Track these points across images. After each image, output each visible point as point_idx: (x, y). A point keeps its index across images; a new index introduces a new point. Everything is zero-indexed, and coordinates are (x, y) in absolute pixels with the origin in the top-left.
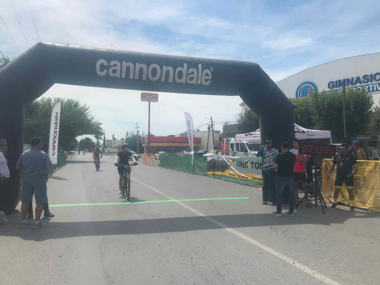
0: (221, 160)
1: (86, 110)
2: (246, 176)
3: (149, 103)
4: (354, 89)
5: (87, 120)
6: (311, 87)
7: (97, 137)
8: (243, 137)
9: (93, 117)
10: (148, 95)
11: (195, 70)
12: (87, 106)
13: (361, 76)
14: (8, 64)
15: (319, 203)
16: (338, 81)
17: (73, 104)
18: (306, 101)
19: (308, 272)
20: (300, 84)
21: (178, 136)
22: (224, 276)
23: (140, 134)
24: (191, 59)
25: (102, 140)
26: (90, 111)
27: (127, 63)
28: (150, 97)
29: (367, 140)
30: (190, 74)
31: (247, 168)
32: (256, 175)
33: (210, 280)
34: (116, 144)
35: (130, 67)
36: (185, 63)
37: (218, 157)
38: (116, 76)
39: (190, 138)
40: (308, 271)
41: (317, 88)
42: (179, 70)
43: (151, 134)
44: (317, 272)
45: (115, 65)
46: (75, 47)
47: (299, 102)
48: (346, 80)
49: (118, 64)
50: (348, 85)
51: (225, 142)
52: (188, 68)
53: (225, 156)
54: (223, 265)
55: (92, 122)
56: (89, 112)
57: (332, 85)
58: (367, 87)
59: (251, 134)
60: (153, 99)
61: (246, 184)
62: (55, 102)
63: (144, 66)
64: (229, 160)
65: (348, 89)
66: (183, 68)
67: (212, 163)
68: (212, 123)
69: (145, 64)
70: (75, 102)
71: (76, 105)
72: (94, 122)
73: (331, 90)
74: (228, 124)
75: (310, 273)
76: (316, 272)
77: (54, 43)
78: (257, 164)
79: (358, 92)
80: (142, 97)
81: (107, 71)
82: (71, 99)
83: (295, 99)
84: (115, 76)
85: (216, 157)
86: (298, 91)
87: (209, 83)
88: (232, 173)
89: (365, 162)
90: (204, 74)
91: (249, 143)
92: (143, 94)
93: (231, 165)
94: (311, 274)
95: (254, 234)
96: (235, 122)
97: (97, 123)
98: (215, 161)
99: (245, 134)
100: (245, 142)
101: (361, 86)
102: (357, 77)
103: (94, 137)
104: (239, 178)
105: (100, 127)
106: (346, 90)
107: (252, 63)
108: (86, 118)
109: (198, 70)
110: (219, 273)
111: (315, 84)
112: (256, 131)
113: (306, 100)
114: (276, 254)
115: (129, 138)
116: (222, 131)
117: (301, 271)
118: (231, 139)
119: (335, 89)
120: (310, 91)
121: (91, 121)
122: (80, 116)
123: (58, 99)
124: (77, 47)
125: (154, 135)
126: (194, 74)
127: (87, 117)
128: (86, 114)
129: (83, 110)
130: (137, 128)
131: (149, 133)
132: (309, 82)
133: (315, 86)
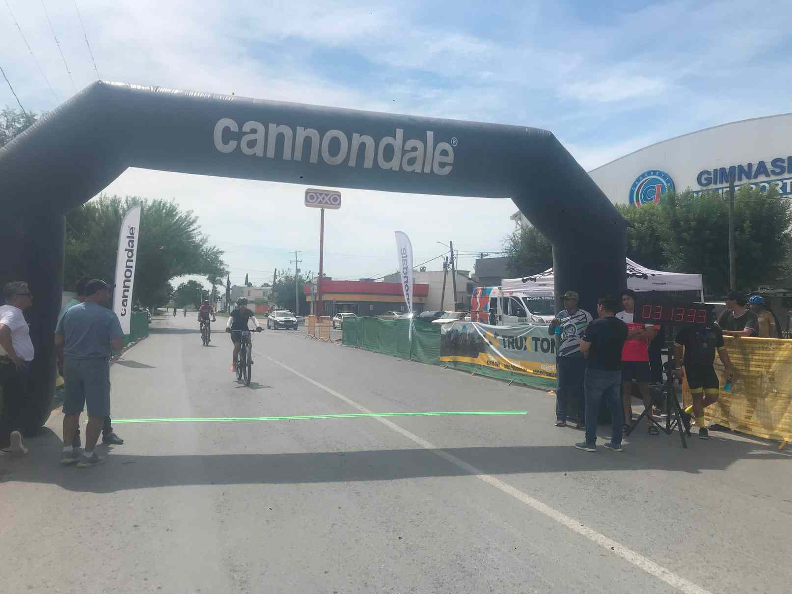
0: (471, 332)
1: (192, 223)
2: (521, 365)
3: (323, 211)
4: (752, 188)
5: (192, 244)
6: (661, 181)
7: (213, 280)
8: (517, 284)
9: (205, 238)
10: (321, 194)
11: (418, 144)
12: (193, 216)
13: (768, 161)
14: (33, 125)
15: (675, 426)
16: (719, 169)
17: (164, 211)
18: (651, 210)
19: (651, 571)
20: (638, 175)
21: (380, 281)
22: (474, 575)
23: (303, 275)
24: (412, 119)
25: (223, 285)
26: (199, 227)
27: (278, 128)
28: (324, 199)
29: (778, 295)
30: (408, 151)
31: (524, 350)
32: (542, 366)
33: (444, 581)
34: (251, 294)
35: (284, 136)
36: (400, 127)
37: (464, 327)
38: (255, 154)
39: (406, 285)
40: (651, 568)
41: (673, 183)
42: (385, 144)
43: (325, 274)
44: (669, 570)
45: (254, 131)
46: (170, 91)
47: (635, 213)
48: (737, 169)
49: (261, 128)
50: (740, 179)
51: (478, 295)
52: (405, 140)
53: (478, 324)
54: (473, 552)
55: (202, 248)
56: (197, 228)
57: (705, 179)
58: (780, 183)
59: (535, 280)
60: (330, 201)
61: (520, 382)
62: (127, 205)
63: (313, 133)
64: (488, 333)
65: (739, 188)
66: (395, 140)
67: (452, 338)
68: (452, 255)
69: (316, 129)
70: (168, 205)
71: (171, 212)
72: (207, 250)
73: (705, 188)
74: (486, 258)
75: (654, 572)
76: (667, 571)
77: (129, 84)
78: (545, 342)
79: (760, 193)
80: (308, 198)
81: (236, 142)
82: (159, 200)
83: (627, 206)
84: (252, 154)
85: (460, 326)
86: (634, 190)
87: (447, 170)
88: (492, 359)
89: (774, 341)
90: (437, 152)
91: (529, 298)
92: (310, 193)
93: (492, 344)
94: (657, 575)
95: (537, 489)
96: (500, 253)
97: (214, 252)
98: (457, 335)
99: (521, 279)
100: (520, 296)
101: (768, 182)
102: (759, 162)
103: (207, 279)
104: (506, 369)
105: (220, 259)
106: (736, 188)
107: (540, 130)
108: (190, 240)
109: (425, 142)
110: (464, 567)
111: (669, 175)
112: (546, 271)
113: (649, 209)
114: (583, 531)
115: (279, 284)
116: (473, 271)
117: (635, 568)
118: (492, 289)
119: (712, 186)
120: (659, 189)
121: (202, 246)
122: (179, 236)
123: (134, 199)
124: (175, 93)
125: (331, 278)
126: (417, 152)
127: (192, 238)
128: (191, 232)
129: (186, 222)
130: (297, 263)
131: (320, 273)
132: (658, 171)
133: (671, 181)
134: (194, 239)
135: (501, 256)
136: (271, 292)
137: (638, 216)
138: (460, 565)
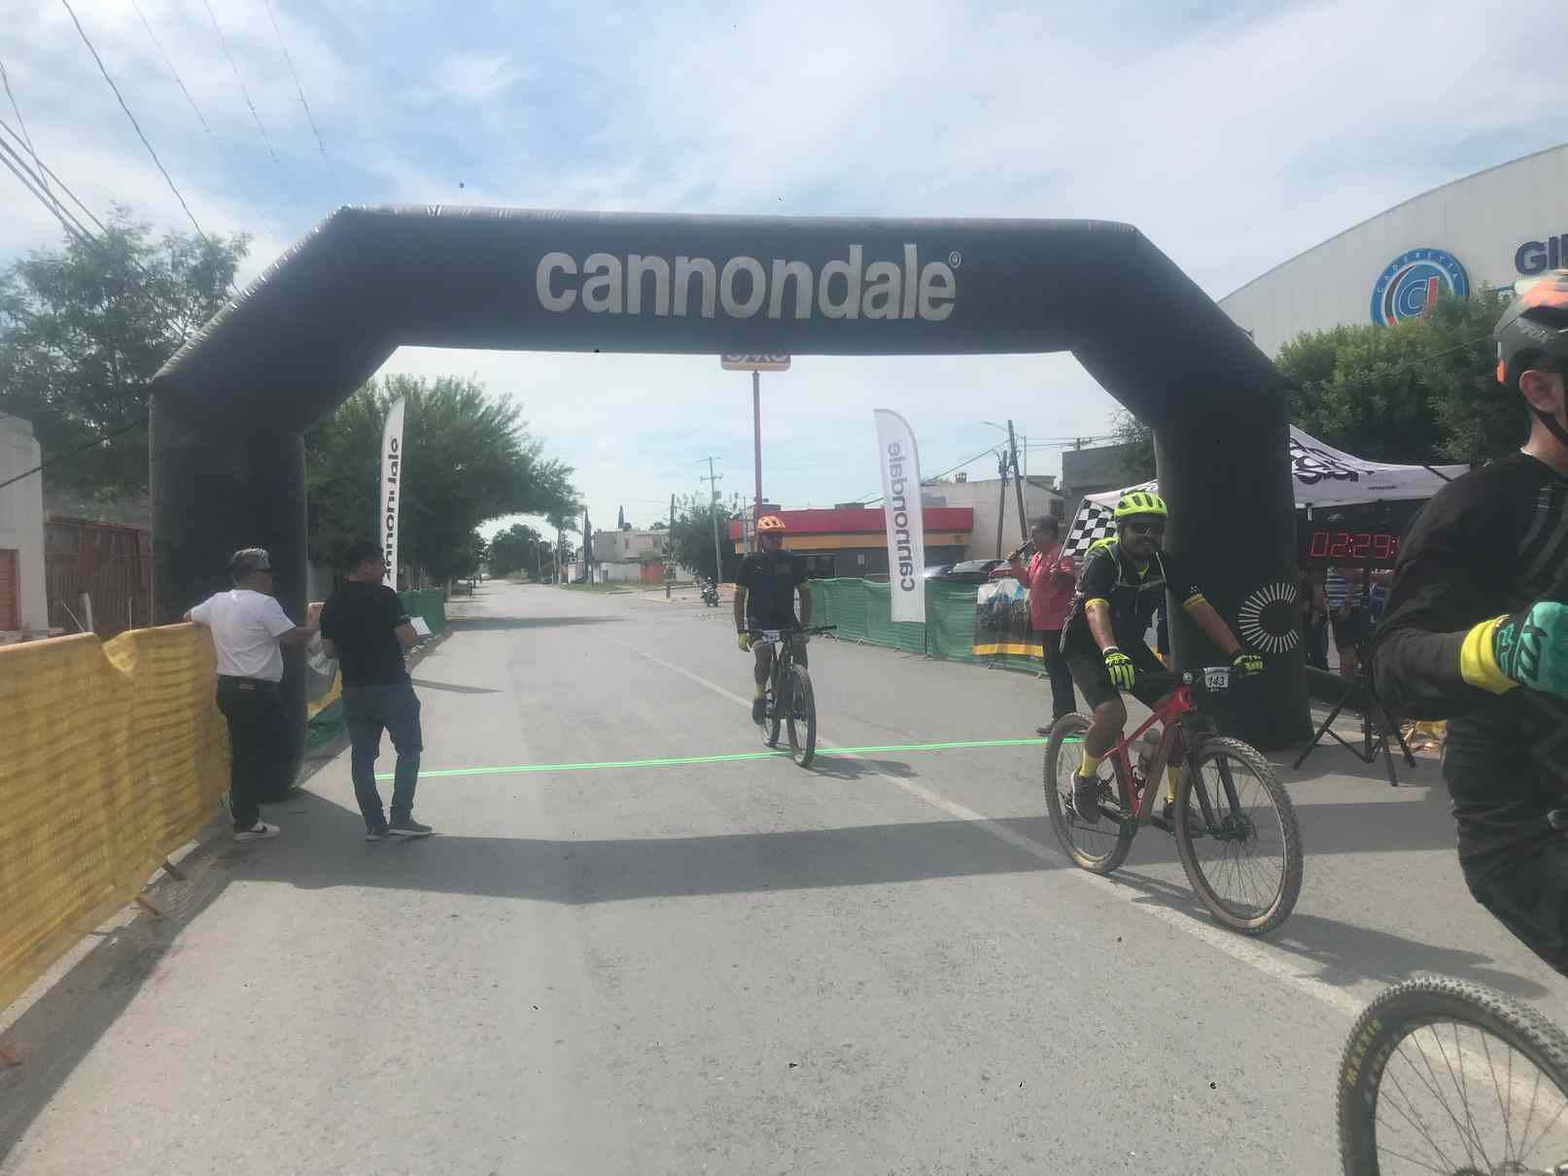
1: (510, 419)
3: (756, 377)
5: (515, 459)
6: (1438, 271)
7: (558, 522)
9: (537, 444)
11: (890, 269)
12: (512, 405)
17: (458, 398)
21: (877, 506)
23: (725, 501)
24: (877, 224)
25: (577, 530)
26: (526, 424)
27: (645, 261)
30: (872, 283)
34: (631, 545)
35: (655, 274)
36: (854, 243)
41: (1465, 274)
42: (831, 273)
43: (767, 500)
45: (603, 271)
49: (613, 263)
52: (867, 262)
55: (534, 463)
56: (521, 427)
57: (1533, 259)
62: (392, 395)
63: (704, 266)
66: (847, 261)
67: (995, 610)
68: (1014, 447)
70: (465, 386)
71: (471, 401)
72: (541, 466)
74: (1085, 448)
81: (574, 292)
82: (447, 378)
83: (1362, 328)
84: (603, 309)
86: (1381, 294)
87: (945, 311)
90: (925, 280)
96: (1110, 437)
97: (555, 470)
98: (1008, 604)
103: (547, 521)
105: (567, 482)
107: (1112, 223)
108: (511, 450)
109: (902, 265)
111: (1455, 256)
113: (1411, 332)
115: (681, 523)
116: (1059, 476)
120: (1433, 286)
121: (532, 460)
122: (488, 443)
123: (401, 380)
125: (779, 506)
126: (888, 284)
127: (515, 445)
128: (510, 434)
129: (500, 417)
130: (713, 478)
131: (758, 498)
132: (1429, 250)
133: (1459, 269)
134: (517, 448)
135: (1111, 445)
136: (668, 540)
137: (1382, 348)
138: (942, 954)
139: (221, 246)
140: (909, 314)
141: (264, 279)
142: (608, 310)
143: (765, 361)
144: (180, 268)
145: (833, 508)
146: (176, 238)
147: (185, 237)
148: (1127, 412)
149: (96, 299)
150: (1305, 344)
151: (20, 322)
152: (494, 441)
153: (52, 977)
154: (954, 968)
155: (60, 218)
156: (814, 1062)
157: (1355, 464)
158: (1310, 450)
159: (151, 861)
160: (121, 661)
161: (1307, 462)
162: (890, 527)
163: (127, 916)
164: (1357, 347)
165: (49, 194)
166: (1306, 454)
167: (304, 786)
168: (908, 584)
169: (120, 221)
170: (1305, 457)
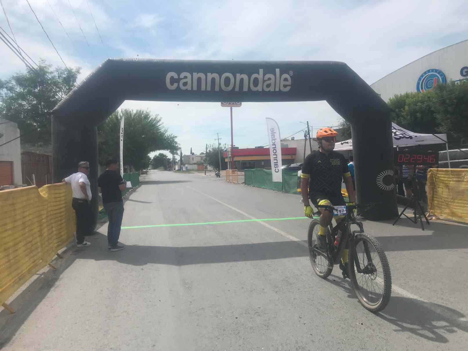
1: (158, 122)
3: (231, 109)
5: (160, 133)
6: (437, 76)
7: (172, 153)
8: (339, 146)
9: (166, 129)
11: (271, 76)
12: (159, 118)
17: (143, 115)
20: (422, 73)
21: (267, 147)
23: (222, 146)
24: (267, 63)
25: (178, 155)
26: (163, 123)
27: (198, 74)
30: (266, 80)
34: (194, 159)
35: (201, 78)
36: (261, 68)
41: (445, 76)
42: (254, 78)
45: (186, 77)
47: (418, 97)
49: (189, 75)
52: (264, 75)
55: (165, 135)
56: (161, 124)
57: (466, 72)
62: (123, 115)
63: (216, 75)
66: (259, 74)
68: (309, 129)
69: (217, 73)
70: (145, 112)
71: (147, 116)
72: (168, 136)
81: (177, 84)
82: (140, 109)
83: (414, 93)
84: (185, 89)
86: (419, 83)
87: (288, 89)
90: (282, 79)
96: (338, 126)
97: (172, 137)
103: (169, 152)
105: (175, 141)
107: (338, 62)
108: (158, 131)
109: (275, 75)
113: (429, 94)
115: (210, 152)
120: (435, 81)
122: (152, 129)
123: (126, 110)
125: (238, 147)
126: (271, 81)
127: (160, 130)
128: (158, 126)
129: (155, 121)
130: (218, 140)
131: (232, 145)
132: (435, 69)
133: (443, 74)
134: (160, 131)
136: (205, 157)
137: (420, 99)
138: (287, 281)
139: (72, 71)
140: (277, 89)
141: (85, 80)
142: (187, 89)
143: (234, 104)
144: (61, 78)
145: (254, 148)
146: (59, 69)
147: (62, 69)
148: (343, 119)
149: (36, 87)
150: (396, 98)
151: (13, 94)
152: (153, 128)
153: (24, 287)
154: (291, 285)
155: (25, 63)
156: (249, 312)
157: (412, 134)
158: (398, 129)
159: (53, 253)
160: (44, 194)
161: (397, 133)
162: (272, 153)
163: (46, 269)
164: (412, 99)
165: (22, 56)
166: (396, 131)
167: (97, 231)
168: (277, 170)
169: (43, 64)
170: (397, 132)
